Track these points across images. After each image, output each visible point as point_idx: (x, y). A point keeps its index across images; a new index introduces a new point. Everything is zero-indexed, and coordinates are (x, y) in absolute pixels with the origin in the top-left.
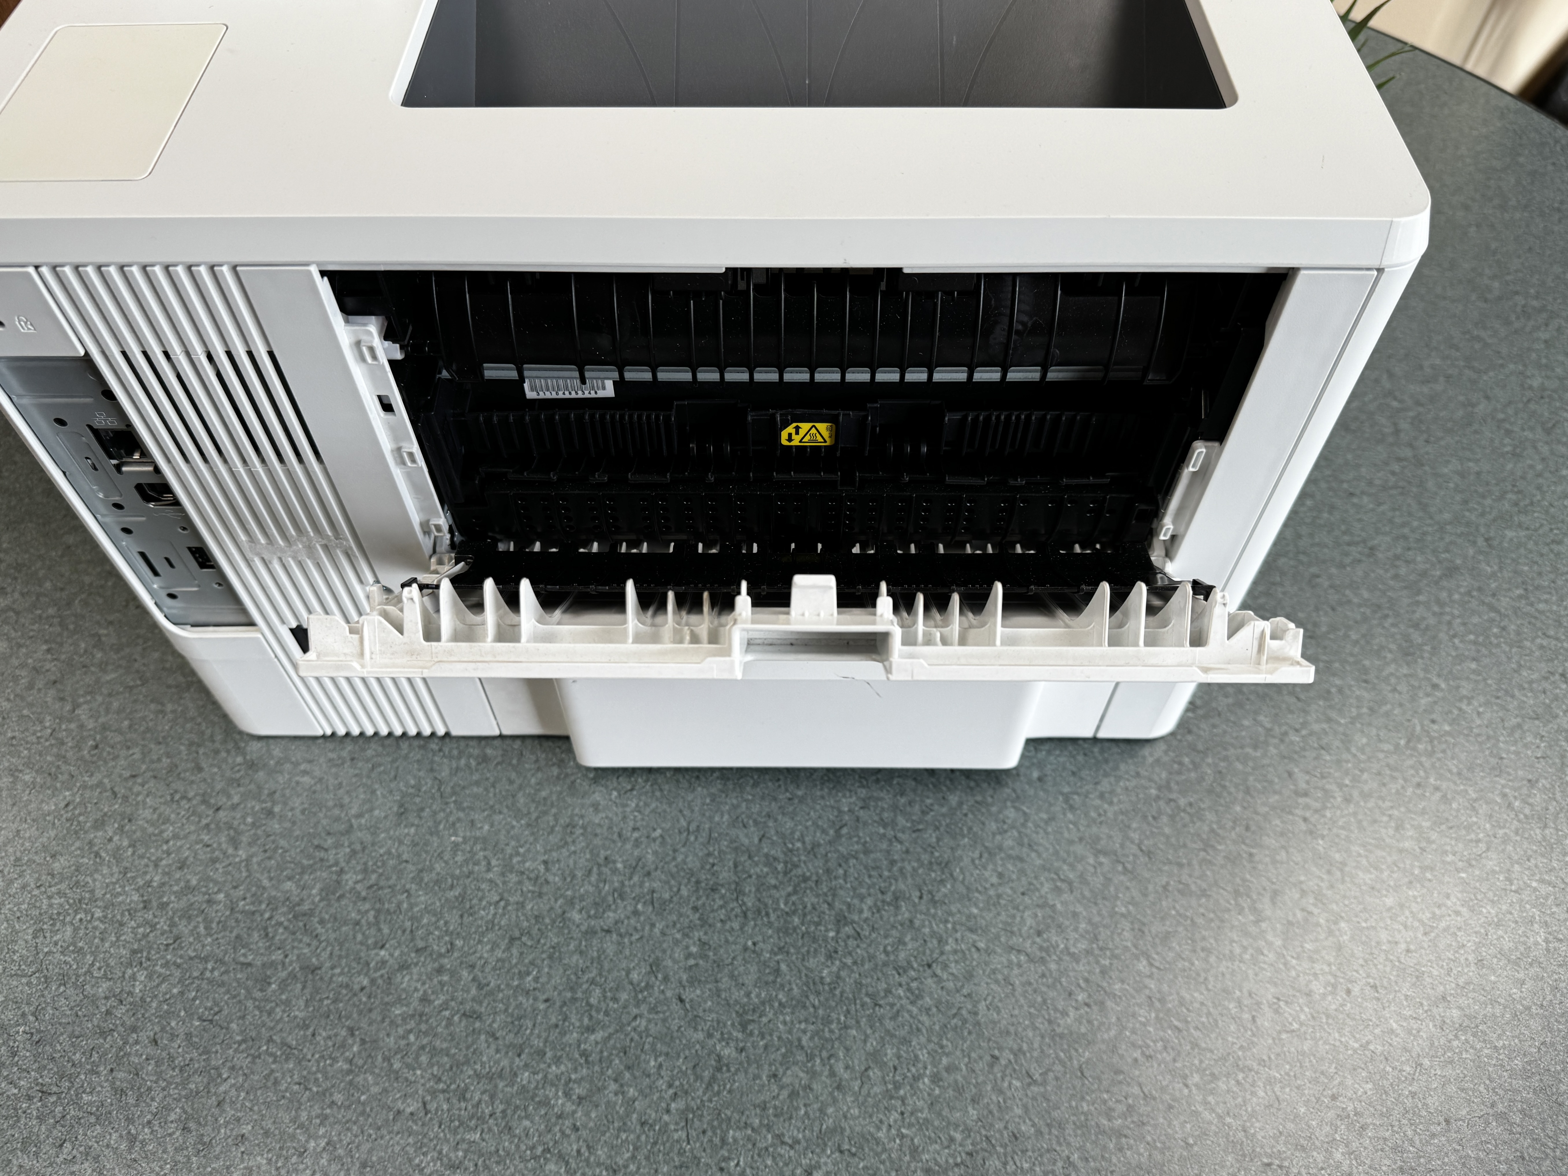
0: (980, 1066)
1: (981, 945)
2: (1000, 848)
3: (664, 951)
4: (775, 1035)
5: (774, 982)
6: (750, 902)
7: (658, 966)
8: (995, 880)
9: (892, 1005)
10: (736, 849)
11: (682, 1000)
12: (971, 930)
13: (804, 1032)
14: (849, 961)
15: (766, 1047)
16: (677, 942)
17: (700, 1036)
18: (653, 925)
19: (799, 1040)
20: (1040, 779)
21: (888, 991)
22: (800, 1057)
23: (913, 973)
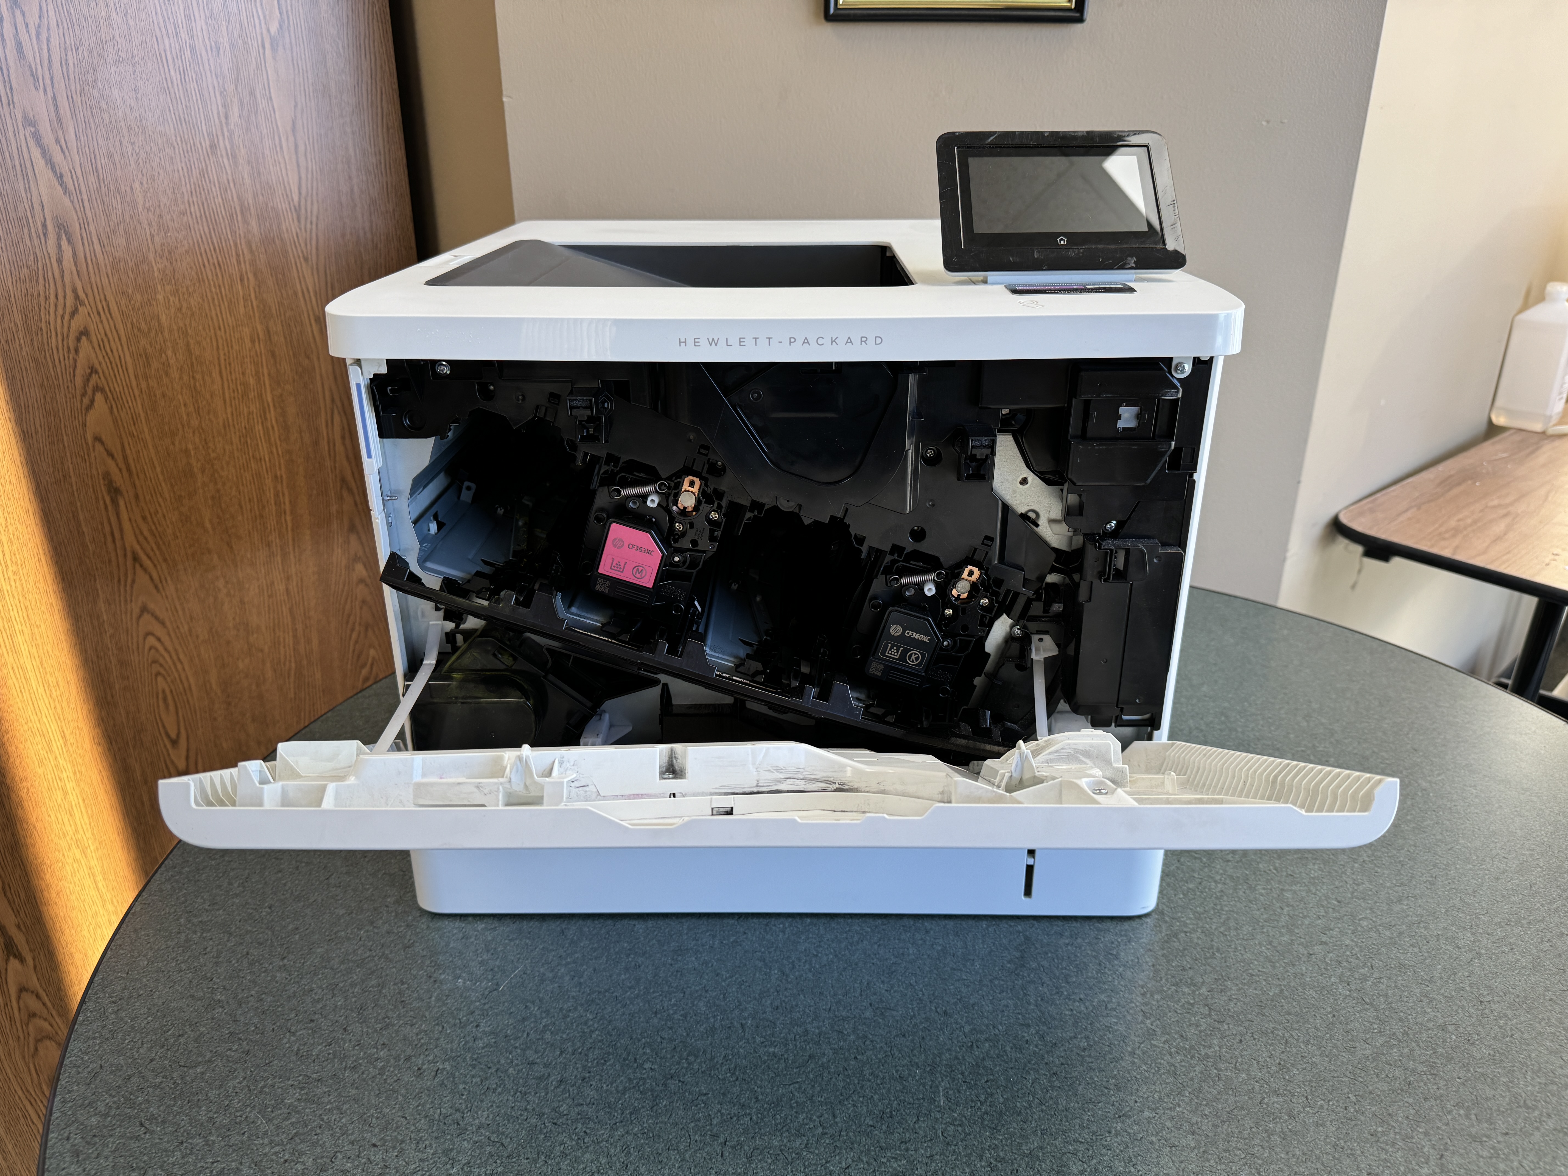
0: (1557, 1008)
1: (1466, 974)
2: (1390, 938)
3: (1462, 1129)
4: (1535, 1093)
5: (1492, 1079)
6: (1421, 1068)
7: (1476, 1137)
8: (1416, 950)
9: (1511, 1029)
10: (1374, 1059)
11: (1507, 1134)
12: (1455, 974)
13: (1533, 1079)
14: (1476, 1037)
15: (1545, 1102)
16: (1454, 1119)
17: (1537, 1134)
18: (1438, 1128)
19: (1540, 1083)
20: (1339, 902)
21: (1501, 1027)
22: (1555, 1088)
23: (1487, 1011)
